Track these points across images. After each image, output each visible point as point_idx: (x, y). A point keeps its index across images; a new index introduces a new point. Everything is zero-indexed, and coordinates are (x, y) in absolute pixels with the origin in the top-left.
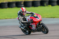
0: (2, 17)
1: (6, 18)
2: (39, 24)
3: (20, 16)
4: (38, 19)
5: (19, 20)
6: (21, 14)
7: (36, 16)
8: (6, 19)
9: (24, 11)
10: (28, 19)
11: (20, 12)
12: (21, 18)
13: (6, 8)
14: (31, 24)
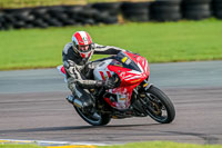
0: (160, 55)
1: (175, 57)
3: (72, 62)
5: (68, 76)
6: (74, 55)
8: (175, 61)
10: (102, 73)
11: (71, 48)
13: (175, 20)
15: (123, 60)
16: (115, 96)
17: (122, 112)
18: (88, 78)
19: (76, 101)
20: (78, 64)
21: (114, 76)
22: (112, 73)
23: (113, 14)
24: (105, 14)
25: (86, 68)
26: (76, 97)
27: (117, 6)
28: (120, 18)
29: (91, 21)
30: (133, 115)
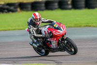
2: (63, 39)
4: (61, 32)
6: (33, 23)
7: (57, 27)
9: (37, 19)
10: (45, 31)
12: (33, 29)
14: (49, 40)
15: (55, 26)
16: (51, 42)
17: (54, 49)
18: (39, 34)
19: (34, 44)
20: (34, 27)
21: (50, 33)
22: (49, 31)
23: (15, 8)
24: (12, 8)
25: (38, 29)
26: (34, 42)
27: (17, 4)
28: (19, 9)
29: (6, 11)
30: (59, 51)
